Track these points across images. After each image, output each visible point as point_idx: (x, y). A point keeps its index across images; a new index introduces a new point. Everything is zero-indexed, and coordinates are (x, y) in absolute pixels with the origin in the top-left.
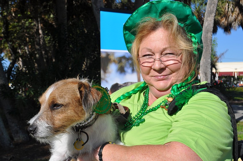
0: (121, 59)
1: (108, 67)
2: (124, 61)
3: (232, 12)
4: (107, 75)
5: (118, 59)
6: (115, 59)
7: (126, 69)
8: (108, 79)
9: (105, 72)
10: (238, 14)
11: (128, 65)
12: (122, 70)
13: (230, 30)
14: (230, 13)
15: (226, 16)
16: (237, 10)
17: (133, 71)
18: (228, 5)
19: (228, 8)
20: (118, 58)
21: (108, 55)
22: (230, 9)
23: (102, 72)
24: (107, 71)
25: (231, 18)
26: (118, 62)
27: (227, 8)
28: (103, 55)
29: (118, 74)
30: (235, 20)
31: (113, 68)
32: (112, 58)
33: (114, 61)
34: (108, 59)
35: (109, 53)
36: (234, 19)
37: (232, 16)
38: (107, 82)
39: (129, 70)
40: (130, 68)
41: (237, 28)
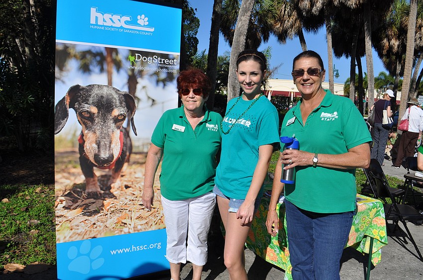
0: (84, 55)
1: (66, 63)
2: (88, 57)
3: (289, 16)
4: (64, 73)
5: (80, 54)
6: (77, 54)
7: (91, 67)
8: (65, 79)
9: (61, 69)
10: (296, 20)
11: (95, 63)
12: (85, 69)
13: (285, 39)
14: (286, 17)
15: (282, 21)
16: (295, 13)
17: (102, 70)
18: (285, 7)
19: (285, 10)
20: (81, 52)
21: (66, 47)
22: (286, 12)
23: (57, 69)
24: (64, 69)
25: (287, 24)
26: (81, 58)
27: (283, 9)
28: (59, 47)
29: (80, 73)
30: (292, 26)
31: (73, 65)
32: (72, 51)
33: (75, 56)
34: (66, 53)
35: (68, 45)
36: (290, 25)
37: (288, 21)
38: (63, 82)
39: (96, 69)
40: (97, 66)
41: (293, 37)
